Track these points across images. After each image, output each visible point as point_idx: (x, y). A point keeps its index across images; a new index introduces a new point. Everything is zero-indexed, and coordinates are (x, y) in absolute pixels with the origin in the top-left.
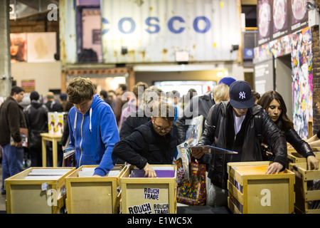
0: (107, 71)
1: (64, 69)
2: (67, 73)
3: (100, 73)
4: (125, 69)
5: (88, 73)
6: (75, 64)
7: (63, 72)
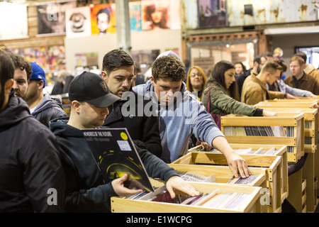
0: (232, 35)
1: (185, 35)
2: (188, 39)
3: (224, 39)
4: (254, 33)
5: (211, 39)
6: (197, 29)
7: (183, 38)
